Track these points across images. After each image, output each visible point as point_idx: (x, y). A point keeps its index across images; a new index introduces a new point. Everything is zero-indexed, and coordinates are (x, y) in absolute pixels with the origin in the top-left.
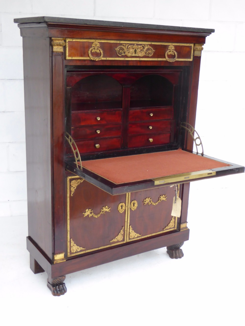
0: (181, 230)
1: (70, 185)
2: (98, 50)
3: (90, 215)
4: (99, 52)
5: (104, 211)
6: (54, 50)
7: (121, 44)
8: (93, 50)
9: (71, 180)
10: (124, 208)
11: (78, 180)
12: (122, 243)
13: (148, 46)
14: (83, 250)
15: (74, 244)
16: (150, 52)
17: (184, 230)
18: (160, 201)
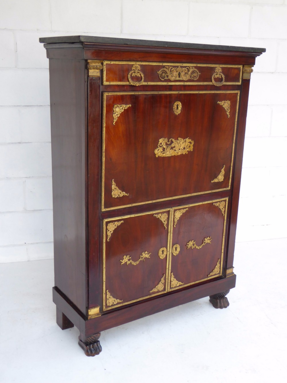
0: (227, 277)
1: (107, 229)
2: (139, 74)
3: (128, 262)
4: (140, 76)
5: (143, 257)
6: (89, 75)
7: (164, 67)
8: (133, 74)
9: (107, 223)
10: (165, 253)
11: (115, 223)
12: (163, 293)
13: (193, 68)
14: (120, 302)
15: (110, 296)
16: (195, 75)
17: (230, 276)
18: (204, 244)
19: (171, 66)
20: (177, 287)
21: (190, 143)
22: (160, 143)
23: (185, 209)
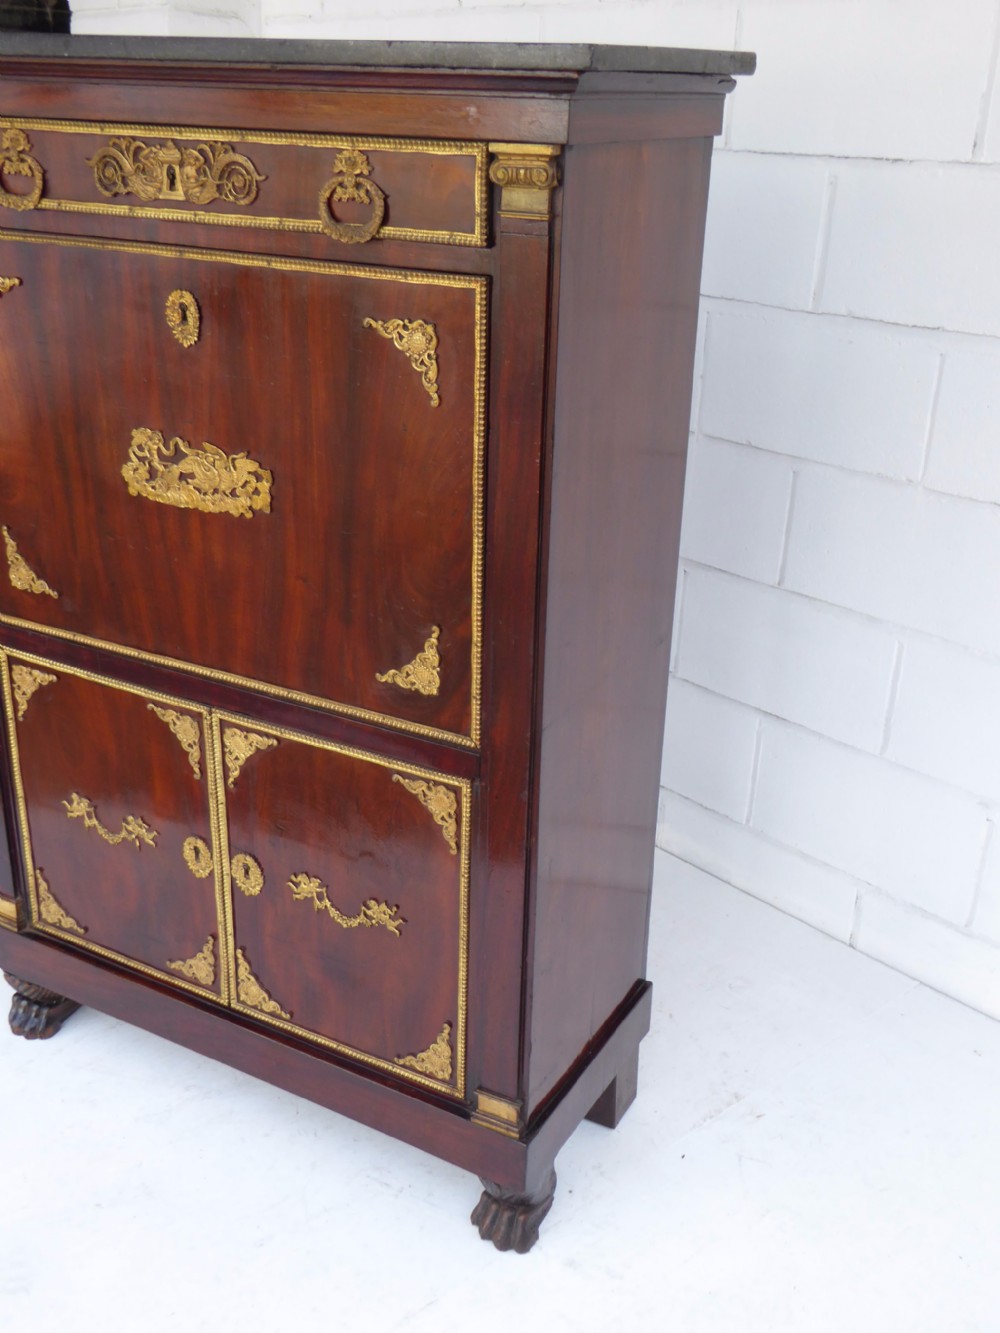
0: (477, 1121)
2: (26, 166)
4: (30, 174)
5: (132, 833)
7: (108, 141)
8: (7, 164)
9: (12, 661)
10: (205, 862)
11: (34, 671)
12: (212, 996)
13: (225, 152)
14: (78, 931)
15: (48, 894)
16: (241, 184)
17: (492, 1127)
18: (361, 919)
19: (134, 138)
20: (262, 1011)
21: (259, 478)
22: (135, 442)
23: (266, 739)
